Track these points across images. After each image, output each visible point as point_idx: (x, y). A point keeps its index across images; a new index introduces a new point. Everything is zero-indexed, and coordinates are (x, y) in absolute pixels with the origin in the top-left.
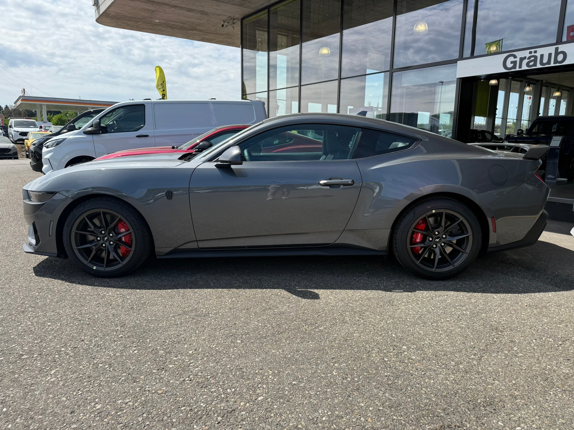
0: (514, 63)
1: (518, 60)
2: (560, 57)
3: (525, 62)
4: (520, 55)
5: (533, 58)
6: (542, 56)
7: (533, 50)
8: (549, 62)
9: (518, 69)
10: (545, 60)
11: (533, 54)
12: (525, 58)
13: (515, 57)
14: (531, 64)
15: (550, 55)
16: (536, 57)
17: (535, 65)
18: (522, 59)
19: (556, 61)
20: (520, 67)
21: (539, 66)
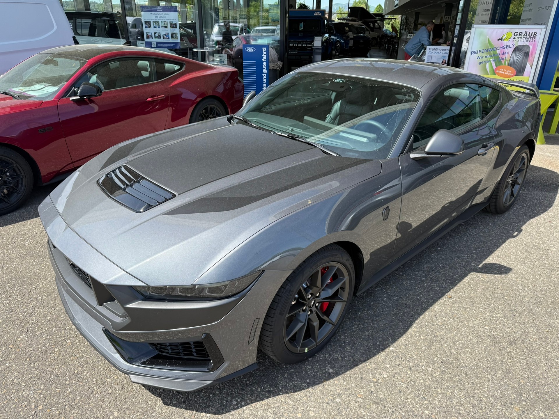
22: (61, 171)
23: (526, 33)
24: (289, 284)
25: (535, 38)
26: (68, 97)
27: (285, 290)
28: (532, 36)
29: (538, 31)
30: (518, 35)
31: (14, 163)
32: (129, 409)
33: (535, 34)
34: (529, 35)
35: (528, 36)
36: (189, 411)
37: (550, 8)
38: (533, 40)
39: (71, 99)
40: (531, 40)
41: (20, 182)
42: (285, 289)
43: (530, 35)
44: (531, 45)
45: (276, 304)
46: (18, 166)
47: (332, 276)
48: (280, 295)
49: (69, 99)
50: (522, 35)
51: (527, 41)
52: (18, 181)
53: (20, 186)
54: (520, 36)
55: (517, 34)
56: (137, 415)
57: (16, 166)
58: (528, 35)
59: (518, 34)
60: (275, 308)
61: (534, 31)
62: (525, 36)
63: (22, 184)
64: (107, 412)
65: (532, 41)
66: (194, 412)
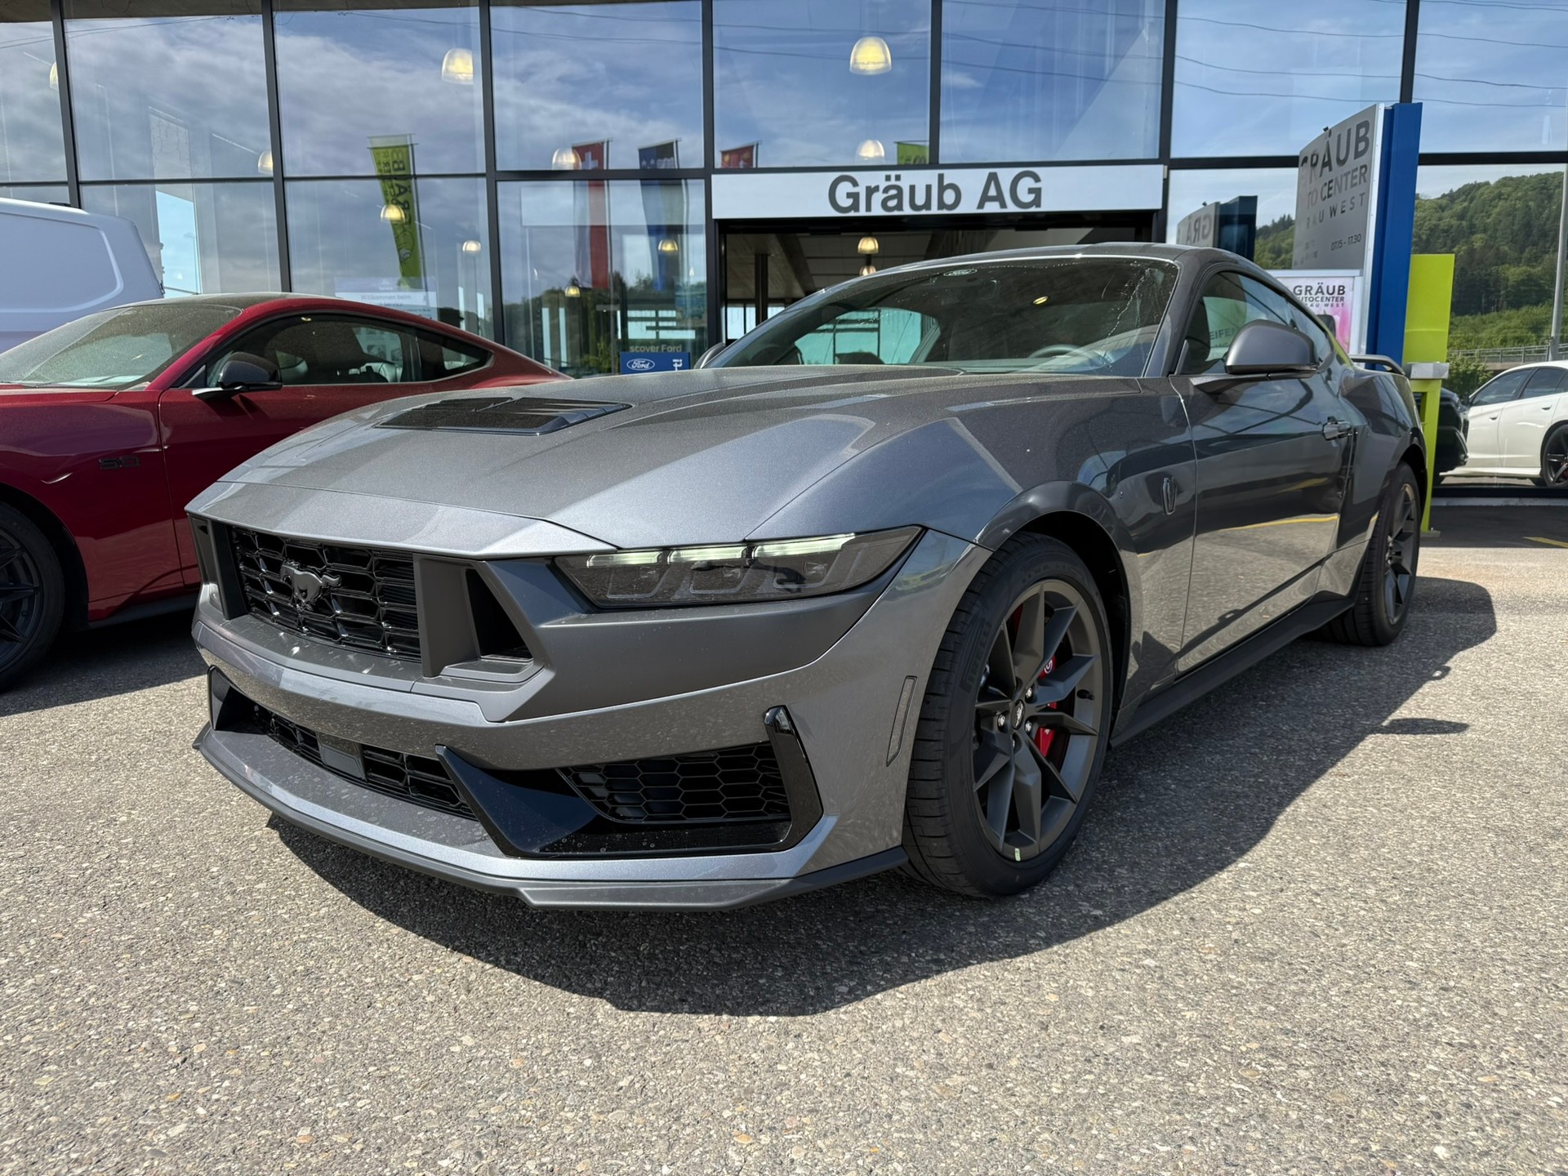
0: (854, 196)
1: (861, 190)
2: (949, 198)
3: (878, 198)
4: (865, 179)
5: (893, 192)
6: (912, 188)
7: (893, 174)
8: (927, 205)
9: (862, 212)
10: (920, 200)
11: (893, 182)
12: (877, 189)
13: (855, 184)
14: (892, 203)
15: (929, 188)
16: (899, 189)
17: (899, 207)
18: (871, 191)
19: (942, 205)
20: (868, 208)
21: (907, 211)
22: (142, 593)
23: (1320, 287)
24: (978, 603)
25: (1342, 299)
26: (187, 387)
27: (971, 618)
28: (1336, 295)
29: (1347, 283)
30: (1303, 292)
31: (17, 546)
32: (507, 1028)
33: (1342, 289)
34: (1328, 293)
35: (1326, 295)
36: (706, 1016)
37: (1360, 238)
38: (1340, 303)
39: (195, 392)
40: (1335, 303)
41: (25, 607)
42: (968, 613)
43: (1331, 291)
44: (1336, 313)
45: (951, 654)
46: (25, 556)
47: (1055, 654)
48: (958, 630)
49: (191, 392)
50: (1313, 292)
51: (1326, 305)
52: (16, 605)
53: (21, 619)
54: (1308, 295)
55: (1301, 291)
56: (540, 1037)
57: (22, 559)
58: (1325, 291)
59: (1303, 289)
60: (948, 668)
61: (1337, 283)
62: (1320, 295)
63: (28, 616)
64: (438, 1039)
65: (1337, 305)
66: (725, 1017)
